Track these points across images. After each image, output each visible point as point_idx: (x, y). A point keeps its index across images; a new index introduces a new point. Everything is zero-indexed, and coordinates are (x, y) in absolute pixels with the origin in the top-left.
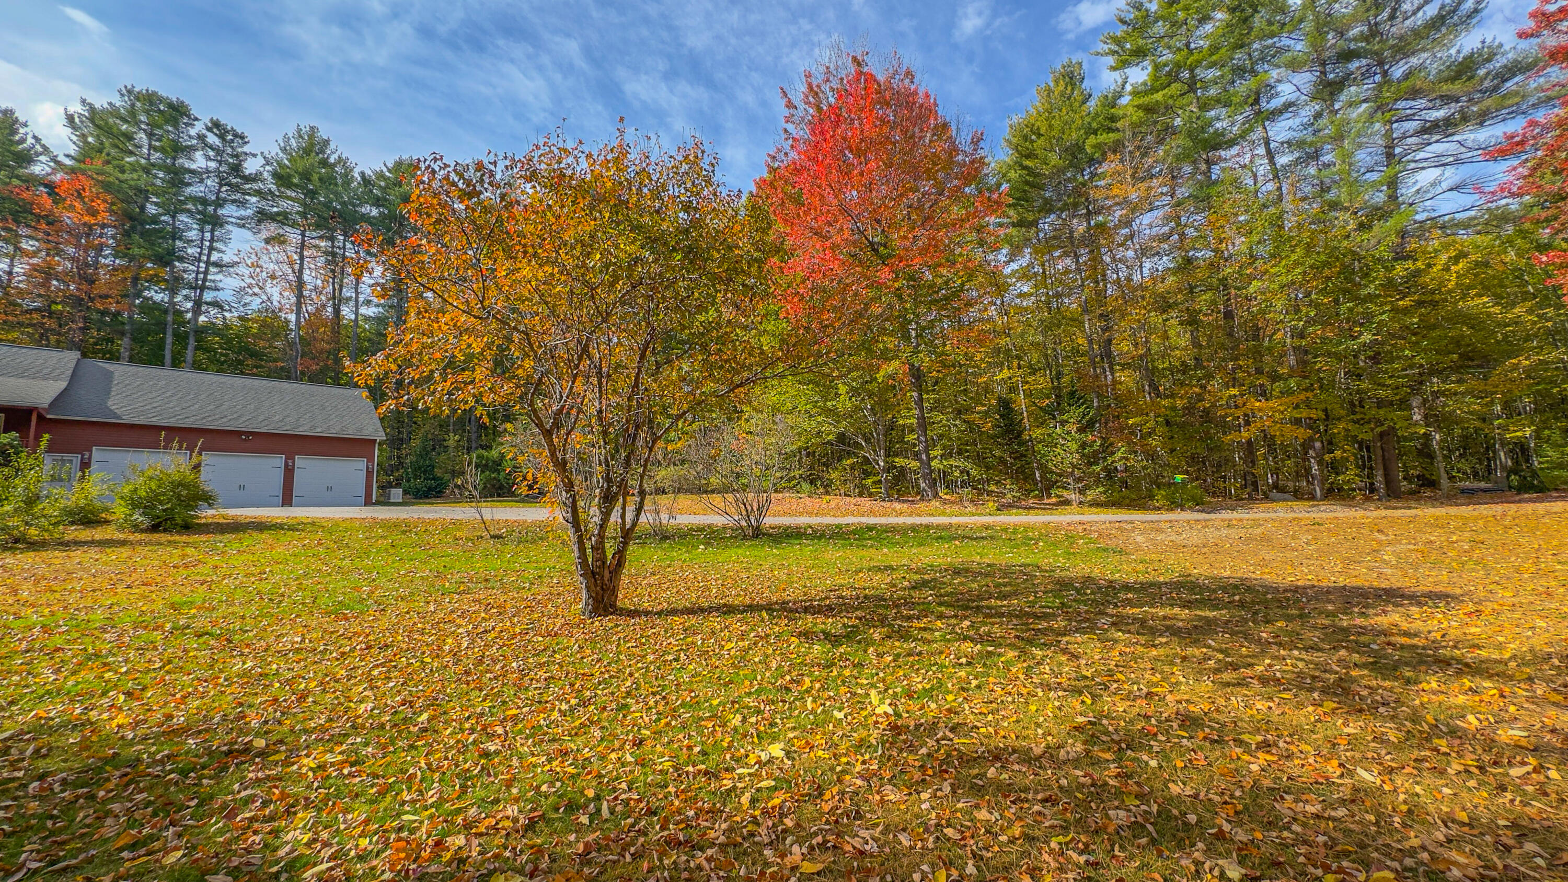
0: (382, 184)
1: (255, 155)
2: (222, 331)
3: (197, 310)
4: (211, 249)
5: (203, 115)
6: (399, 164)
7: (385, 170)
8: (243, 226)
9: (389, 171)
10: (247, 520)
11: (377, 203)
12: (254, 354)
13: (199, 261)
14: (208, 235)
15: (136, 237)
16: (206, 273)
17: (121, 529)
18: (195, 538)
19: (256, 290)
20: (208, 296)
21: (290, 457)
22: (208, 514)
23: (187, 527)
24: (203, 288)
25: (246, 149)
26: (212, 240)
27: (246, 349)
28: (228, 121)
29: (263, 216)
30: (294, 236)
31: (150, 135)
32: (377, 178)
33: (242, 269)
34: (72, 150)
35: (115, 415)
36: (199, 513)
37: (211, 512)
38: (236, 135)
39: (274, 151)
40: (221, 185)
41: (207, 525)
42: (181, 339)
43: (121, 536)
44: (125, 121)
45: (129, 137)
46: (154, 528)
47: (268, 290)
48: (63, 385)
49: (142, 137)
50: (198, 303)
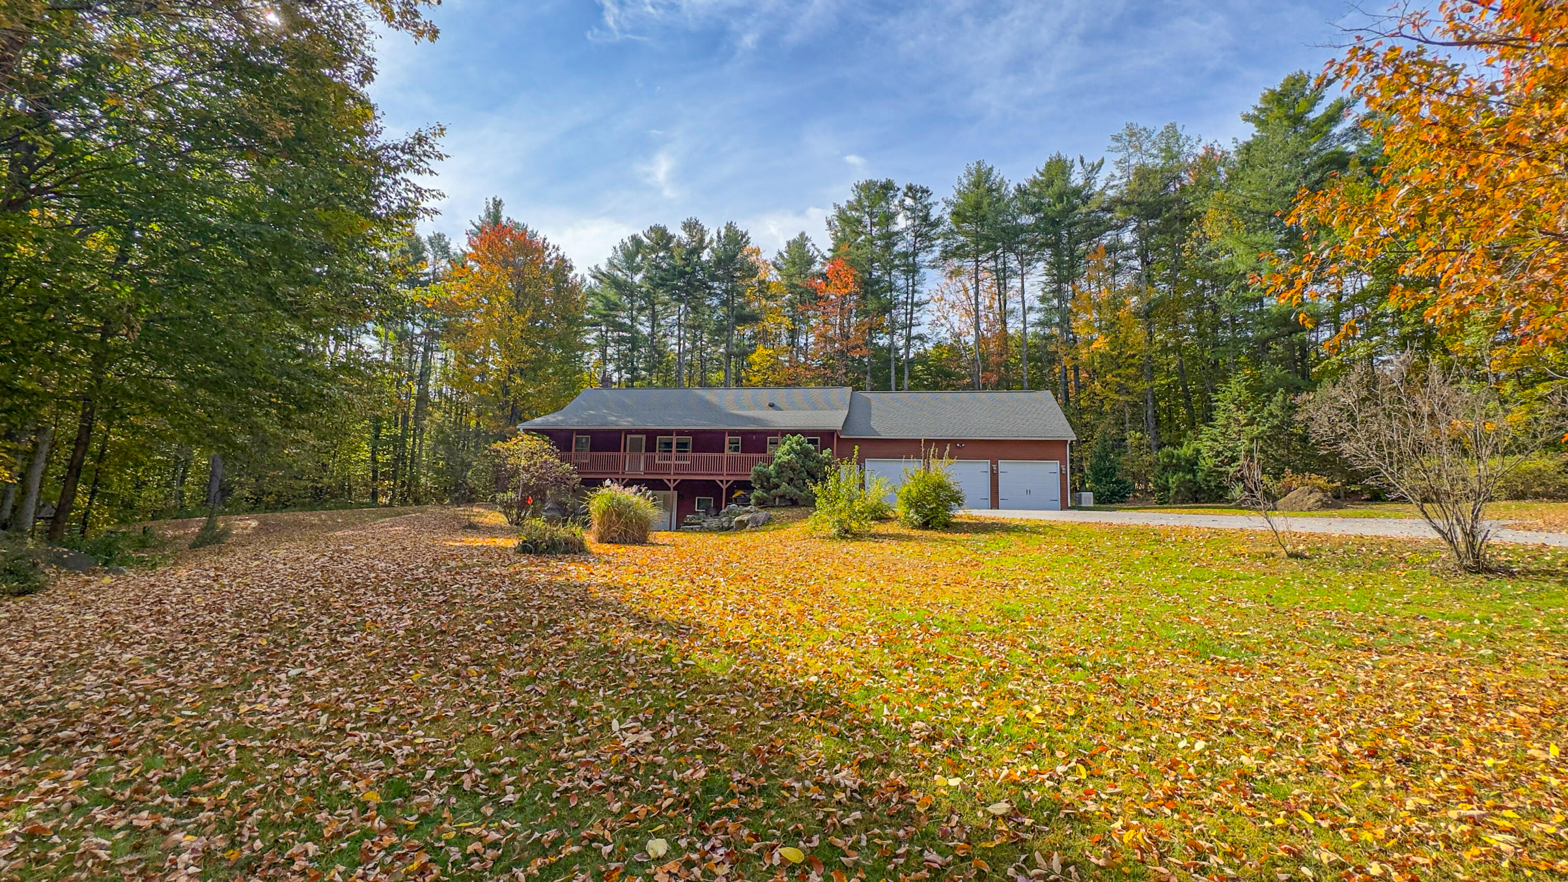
0: (1036, 190)
1: (936, 204)
2: (922, 359)
3: (908, 347)
4: (914, 292)
5: (901, 184)
6: (1049, 165)
7: (1038, 175)
8: (934, 267)
9: (1042, 175)
10: (990, 522)
11: (1035, 209)
12: (948, 375)
13: (906, 303)
14: (911, 281)
15: (869, 296)
16: (912, 313)
17: (904, 526)
18: (957, 536)
19: (943, 321)
20: (915, 331)
21: (994, 462)
22: (961, 514)
23: (948, 526)
24: (911, 325)
25: (930, 200)
26: (914, 285)
27: (942, 371)
28: (917, 183)
29: (947, 255)
30: (969, 264)
31: (871, 215)
32: (1032, 187)
33: (932, 306)
34: (830, 244)
35: (876, 433)
36: (957, 514)
37: (961, 512)
38: (923, 192)
39: (952, 195)
40: (916, 237)
41: (961, 524)
42: (900, 370)
43: (905, 532)
44: (857, 210)
45: (859, 221)
46: (925, 526)
47: (951, 319)
48: (846, 412)
49: (866, 219)
50: (909, 339)
